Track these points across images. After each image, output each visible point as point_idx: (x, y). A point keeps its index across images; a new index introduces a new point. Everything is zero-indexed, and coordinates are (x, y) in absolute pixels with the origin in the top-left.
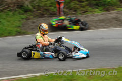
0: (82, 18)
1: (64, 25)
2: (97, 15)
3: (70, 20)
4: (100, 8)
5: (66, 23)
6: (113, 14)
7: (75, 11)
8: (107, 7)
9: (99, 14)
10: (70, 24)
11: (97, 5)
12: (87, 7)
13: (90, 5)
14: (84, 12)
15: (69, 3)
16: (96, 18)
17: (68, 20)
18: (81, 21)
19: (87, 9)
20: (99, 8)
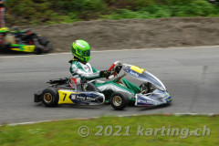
0: (40, 31)
1: (6, 43)
2: (67, 27)
3: (18, 35)
4: (73, 14)
5: (10, 39)
6: (94, 25)
7: (27, 18)
8: (85, 13)
9: (71, 24)
10: (17, 42)
11: (66, 9)
12: (49, 12)
13: (54, 8)
14: (44, 21)
15: (16, 3)
16: (64, 33)
17: (12, 34)
18: (37, 37)
19: (49, 15)
20: (71, 13)
